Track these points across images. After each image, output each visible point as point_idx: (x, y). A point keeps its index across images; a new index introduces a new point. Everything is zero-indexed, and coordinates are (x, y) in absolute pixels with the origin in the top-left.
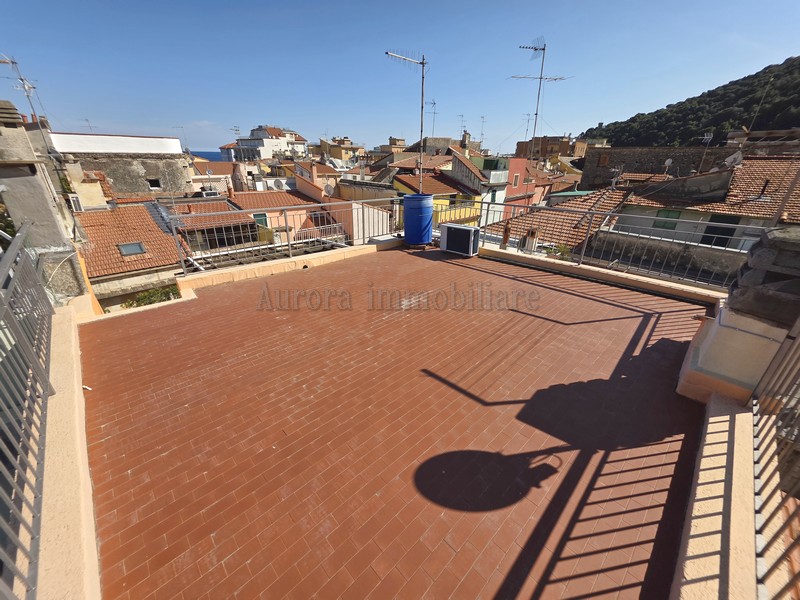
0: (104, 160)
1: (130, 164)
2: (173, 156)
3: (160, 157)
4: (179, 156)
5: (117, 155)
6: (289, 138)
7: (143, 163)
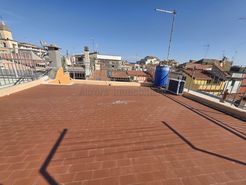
0: (105, 61)
1: (109, 62)
2: (118, 61)
3: (116, 61)
4: (120, 61)
5: (108, 60)
6: (155, 59)
7: (112, 62)
